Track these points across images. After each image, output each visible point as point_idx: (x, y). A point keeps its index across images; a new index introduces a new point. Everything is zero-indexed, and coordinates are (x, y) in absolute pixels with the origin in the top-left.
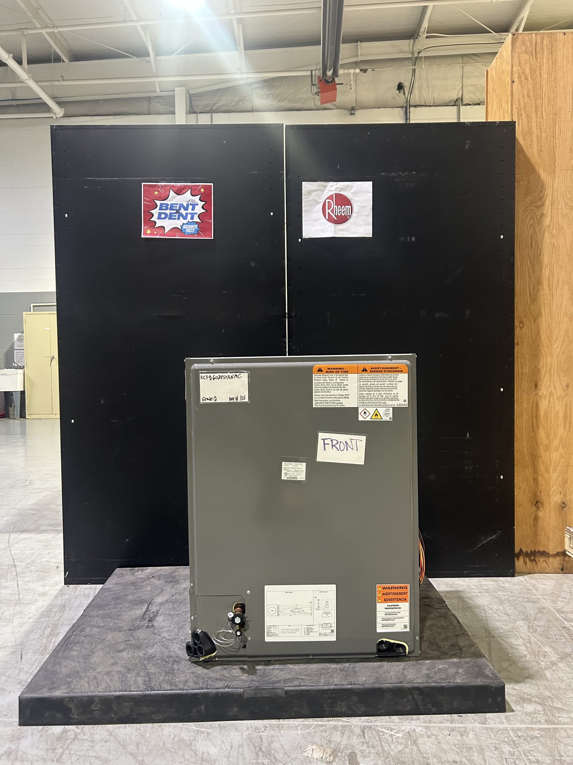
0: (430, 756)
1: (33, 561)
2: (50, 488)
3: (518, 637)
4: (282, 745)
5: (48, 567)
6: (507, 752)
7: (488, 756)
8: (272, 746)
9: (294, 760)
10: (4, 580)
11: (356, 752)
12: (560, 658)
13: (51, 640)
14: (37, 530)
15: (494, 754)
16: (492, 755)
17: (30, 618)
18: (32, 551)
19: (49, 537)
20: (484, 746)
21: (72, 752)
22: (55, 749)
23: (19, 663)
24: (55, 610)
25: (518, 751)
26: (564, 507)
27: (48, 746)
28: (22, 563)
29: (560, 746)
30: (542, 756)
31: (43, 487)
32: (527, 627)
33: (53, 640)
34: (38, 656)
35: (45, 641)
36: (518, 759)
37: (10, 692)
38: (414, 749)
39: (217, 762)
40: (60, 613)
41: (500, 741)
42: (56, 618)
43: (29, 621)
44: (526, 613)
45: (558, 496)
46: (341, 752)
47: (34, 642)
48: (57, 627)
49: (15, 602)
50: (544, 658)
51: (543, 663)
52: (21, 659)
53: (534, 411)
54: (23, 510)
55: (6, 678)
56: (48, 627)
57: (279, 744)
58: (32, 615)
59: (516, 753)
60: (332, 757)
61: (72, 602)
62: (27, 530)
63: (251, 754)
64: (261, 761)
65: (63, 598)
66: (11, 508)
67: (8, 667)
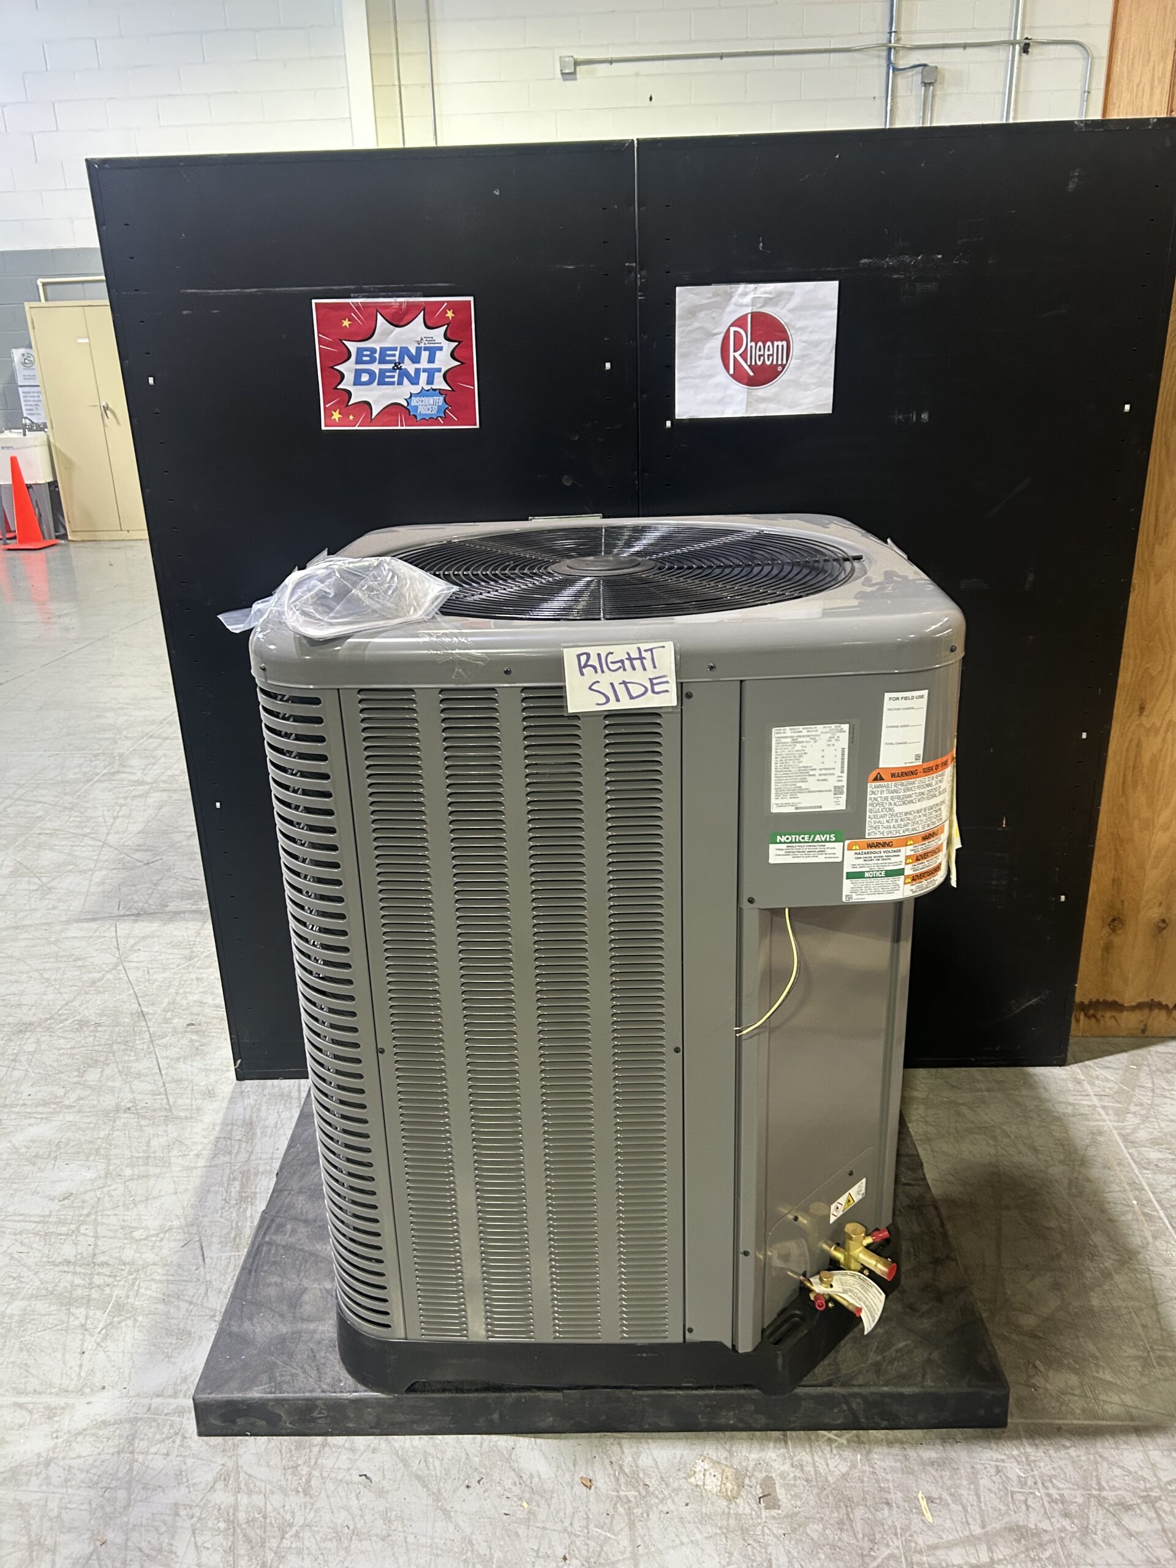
0: (892, 1487)
1: (174, 1002)
2: (164, 782)
3: (1049, 1208)
4: (654, 1460)
5: (203, 1019)
6: (1014, 1478)
7: (984, 1486)
8: (640, 1463)
9: (676, 1491)
10: (133, 1054)
11: (774, 1475)
12: (1119, 1261)
13: (245, 1210)
14: (163, 912)
15: (993, 1481)
16: (990, 1485)
17: (198, 1156)
18: (167, 974)
19: (189, 932)
20: (979, 1466)
21: (325, 1474)
22: (296, 1467)
23: (202, 1269)
24: (238, 1134)
25: (1033, 1476)
26: (1164, 928)
27: (284, 1461)
28: (155, 1008)
29: (1101, 1465)
30: (1069, 1488)
31: (148, 779)
33: (248, 1213)
34: (231, 1251)
35: (234, 1215)
36: (1031, 1493)
37: (200, 1338)
38: (865, 1471)
39: (555, 1495)
41: (1005, 1454)
42: (243, 1156)
43: (198, 1165)
45: (1156, 910)
46: (750, 1477)
47: (217, 1217)
48: (248, 1179)
49: (164, 1113)
50: (1092, 1261)
51: (1088, 1274)
52: (204, 1259)
53: (1132, 756)
54: (125, 851)
55: (187, 1305)
56: (233, 1180)
57: (650, 1457)
58: (200, 1147)
59: (1030, 1482)
60: (735, 1488)
61: (263, 1114)
62: (145, 913)
63: (607, 1480)
64: (624, 1493)
65: (246, 1103)
66: (101, 844)
67: (185, 1278)
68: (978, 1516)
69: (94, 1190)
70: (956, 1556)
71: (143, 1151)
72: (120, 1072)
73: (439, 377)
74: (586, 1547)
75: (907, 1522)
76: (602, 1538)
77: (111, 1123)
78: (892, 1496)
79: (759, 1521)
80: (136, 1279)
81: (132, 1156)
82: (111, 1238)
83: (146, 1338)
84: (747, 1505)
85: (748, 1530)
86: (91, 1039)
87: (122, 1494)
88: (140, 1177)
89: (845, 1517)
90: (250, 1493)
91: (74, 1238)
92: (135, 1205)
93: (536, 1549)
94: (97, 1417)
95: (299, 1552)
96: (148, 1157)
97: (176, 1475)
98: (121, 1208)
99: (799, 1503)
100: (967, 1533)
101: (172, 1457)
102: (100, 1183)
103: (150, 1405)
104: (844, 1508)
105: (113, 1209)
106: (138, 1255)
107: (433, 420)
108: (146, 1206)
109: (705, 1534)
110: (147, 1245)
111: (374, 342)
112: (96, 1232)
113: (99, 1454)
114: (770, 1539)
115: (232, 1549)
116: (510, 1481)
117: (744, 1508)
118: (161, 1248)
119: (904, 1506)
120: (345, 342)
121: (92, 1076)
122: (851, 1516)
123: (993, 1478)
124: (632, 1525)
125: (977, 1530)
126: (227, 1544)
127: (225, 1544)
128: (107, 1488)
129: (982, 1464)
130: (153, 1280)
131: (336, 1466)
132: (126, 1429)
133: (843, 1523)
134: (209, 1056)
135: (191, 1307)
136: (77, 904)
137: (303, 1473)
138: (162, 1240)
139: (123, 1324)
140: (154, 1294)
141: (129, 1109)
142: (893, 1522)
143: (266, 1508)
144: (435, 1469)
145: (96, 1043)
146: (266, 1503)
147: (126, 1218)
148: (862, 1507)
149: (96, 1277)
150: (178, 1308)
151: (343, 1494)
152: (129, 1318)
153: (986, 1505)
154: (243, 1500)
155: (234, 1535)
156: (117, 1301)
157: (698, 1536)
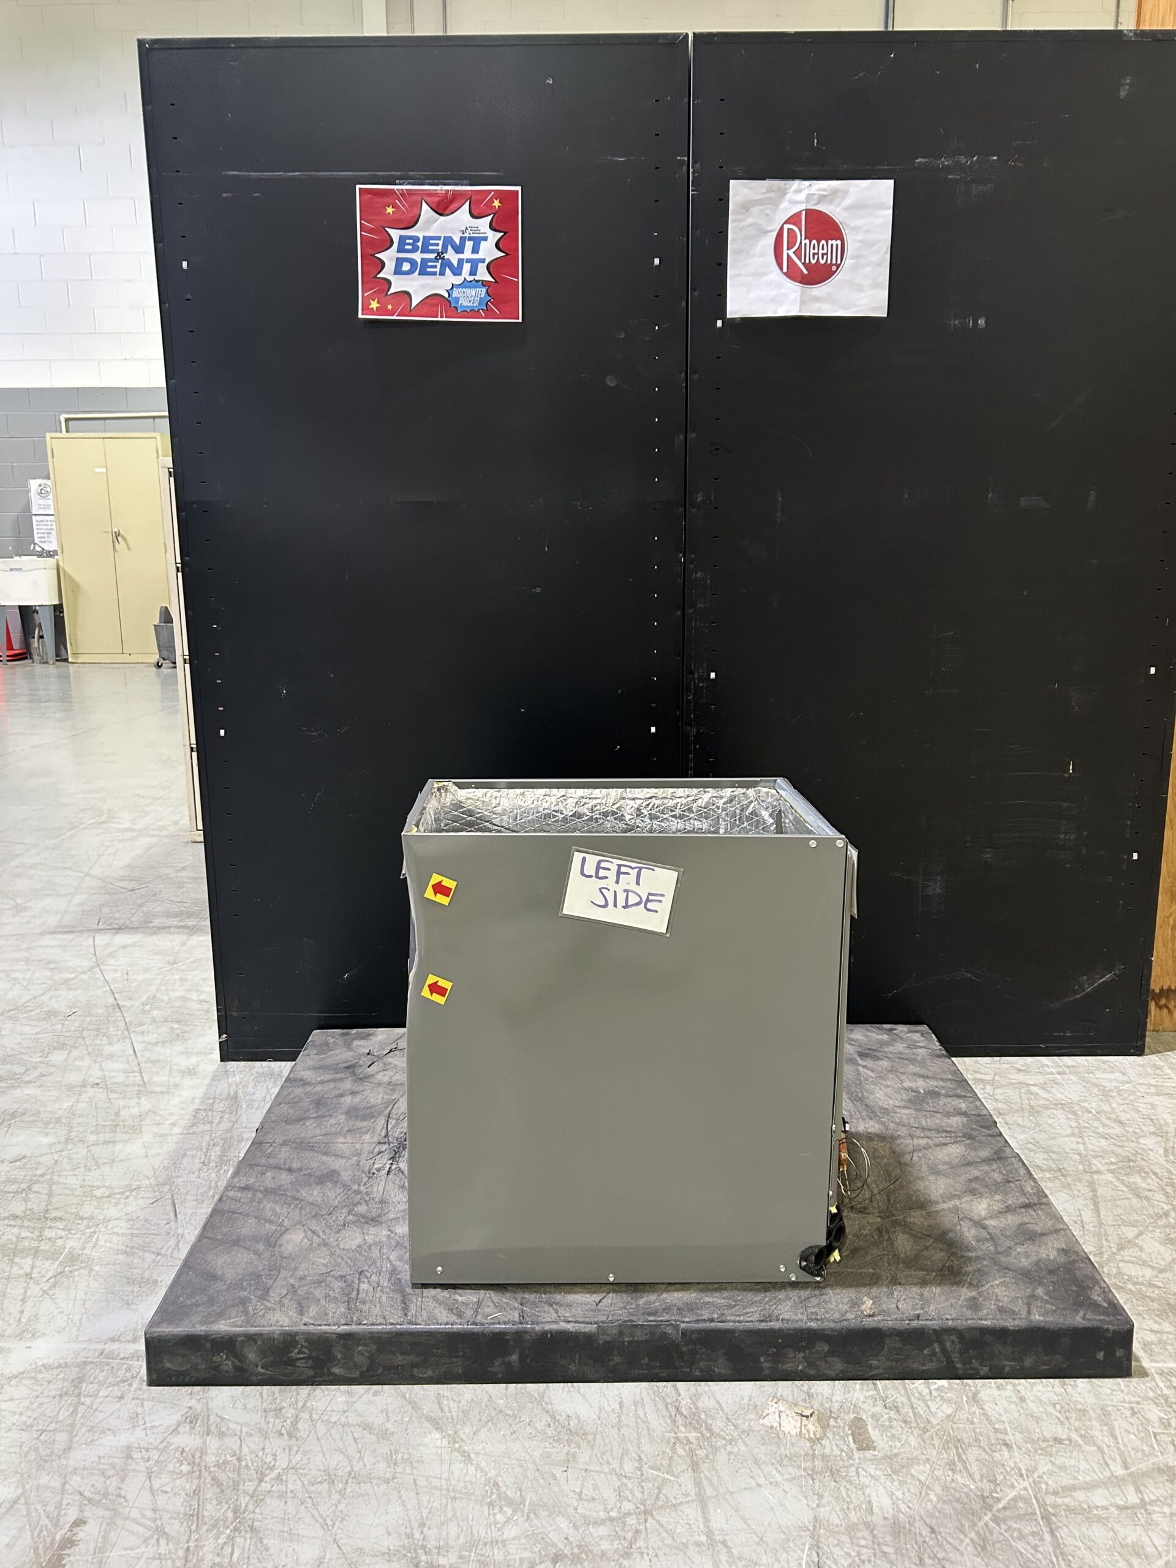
0: (1009, 1429)
1: (153, 998)
2: (154, 830)
3: (1148, 1173)
4: (718, 1402)
5: (186, 1011)
6: (1155, 1419)
7: (1120, 1428)
8: (700, 1404)
9: (747, 1433)
10: (105, 1038)
11: (864, 1417)
13: (226, 1172)
14: (145, 926)
15: (1132, 1424)
16: (1127, 1426)
17: (174, 1124)
18: (146, 976)
19: (174, 943)
20: (1110, 1408)
21: (315, 1417)
22: (280, 1410)
23: (173, 1223)
24: (220, 1106)
27: (265, 1404)
28: (132, 1002)
31: (138, 827)
32: (1161, 1151)
34: (207, 1208)
35: (213, 1175)
38: (974, 1413)
39: (598, 1436)
40: (231, 1113)
41: (1139, 1397)
42: (225, 1125)
43: (174, 1133)
44: (1157, 1119)
46: (834, 1418)
47: (193, 1177)
48: (231, 1145)
49: (137, 1088)
52: (176, 1215)
54: (109, 881)
55: (154, 1256)
56: (214, 1145)
57: (712, 1399)
58: (175, 1117)
60: (819, 1429)
61: (250, 1089)
62: (127, 927)
63: (662, 1422)
64: (683, 1435)
65: (230, 1081)
66: (83, 875)
67: (153, 1232)
68: (1117, 1456)
69: (52, 1153)
70: (1099, 1498)
71: (111, 1120)
72: (89, 1054)
73: (482, 267)
74: (640, 1489)
75: (1033, 1463)
76: (661, 1479)
77: (76, 1096)
78: (1011, 1437)
79: (851, 1462)
80: (95, 1232)
81: (97, 1125)
82: (69, 1195)
83: (103, 1287)
84: (834, 1446)
85: (838, 1471)
86: (59, 1027)
87: (62, 1438)
88: (105, 1143)
89: (956, 1459)
90: (221, 1435)
91: (24, 1195)
92: (99, 1167)
93: (578, 1491)
94: (37, 1361)
95: (282, 1496)
96: (115, 1126)
97: (132, 1418)
98: (82, 1170)
99: (898, 1444)
100: (1108, 1474)
101: (126, 1400)
102: (59, 1147)
103: (104, 1349)
104: (954, 1449)
105: (72, 1170)
106: (96, 1211)
107: (474, 312)
108: (111, 1167)
109: (789, 1476)
110: (110, 1202)
111: (417, 230)
112: (51, 1189)
113: (37, 1397)
114: (866, 1481)
115: (196, 1492)
116: (544, 1422)
117: (832, 1450)
118: (126, 1205)
119: (1027, 1448)
120: (388, 230)
121: (58, 1057)
122: (964, 1457)
123: (1130, 1420)
124: (695, 1467)
125: (1119, 1471)
126: (190, 1487)
127: (188, 1486)
128: (43, 1431)
129: (1113, 1406)
130: (114, 1233)
131: (329, 1408)
132: (74, 1372)
133: (954, 1464)
134: (190, 1041)
135: (159, 1258)
136: (53, 921)
137: (288, 1415)
138: (127, 1198)
139: (77, 1273)
140: (115, 1246)
141: (97, 1084)
142: (1015, 1463)
143: (241, 1450)
144: (450, 1411)
145: (64, 1030)
146: (241, 1445)
147: (86, 1178)
148: (974, 1448)
149: (47, 1230)
150: (143, 1259)
151: (338, 1437)
152: (84, 1268)
153: (1124, 1445)
154: (213, 1443)
155: (199, 1478)
156: (70, 1253)
157: (779, 1478)
